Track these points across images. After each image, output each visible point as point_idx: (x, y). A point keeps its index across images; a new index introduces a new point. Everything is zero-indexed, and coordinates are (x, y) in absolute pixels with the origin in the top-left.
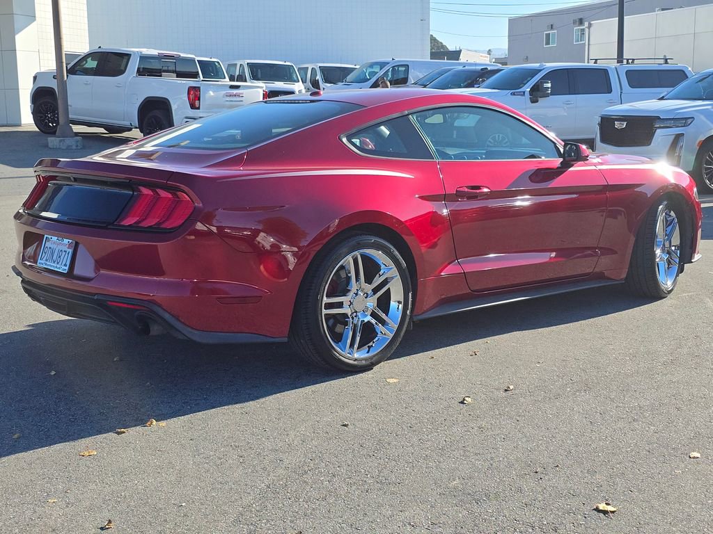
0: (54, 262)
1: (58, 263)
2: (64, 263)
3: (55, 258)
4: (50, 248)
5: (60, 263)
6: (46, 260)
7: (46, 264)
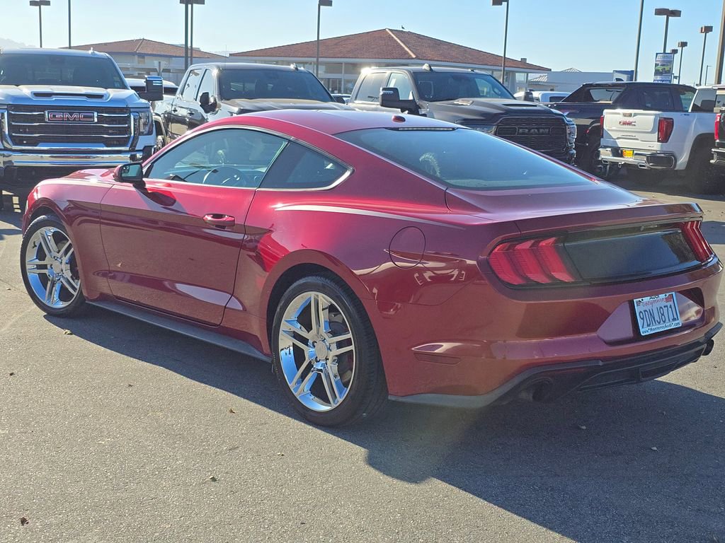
0: (659, 323)
1: (664, 322)
2: (671, 317)
3: (657, 318)
4: (645, 311)
5: (667, 320)
6: (648, 325)
7: (651, 329)
